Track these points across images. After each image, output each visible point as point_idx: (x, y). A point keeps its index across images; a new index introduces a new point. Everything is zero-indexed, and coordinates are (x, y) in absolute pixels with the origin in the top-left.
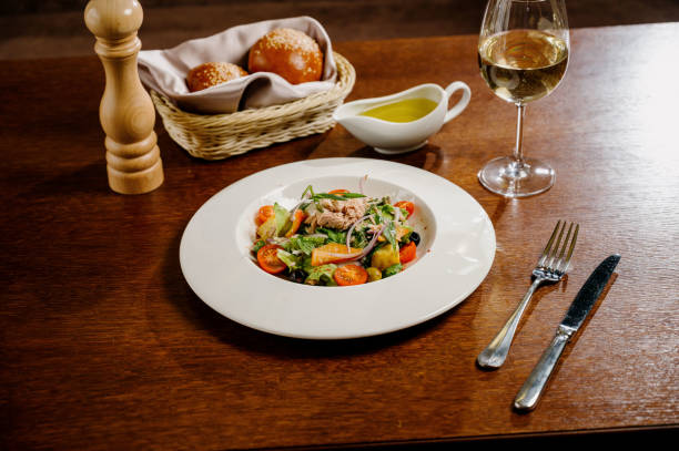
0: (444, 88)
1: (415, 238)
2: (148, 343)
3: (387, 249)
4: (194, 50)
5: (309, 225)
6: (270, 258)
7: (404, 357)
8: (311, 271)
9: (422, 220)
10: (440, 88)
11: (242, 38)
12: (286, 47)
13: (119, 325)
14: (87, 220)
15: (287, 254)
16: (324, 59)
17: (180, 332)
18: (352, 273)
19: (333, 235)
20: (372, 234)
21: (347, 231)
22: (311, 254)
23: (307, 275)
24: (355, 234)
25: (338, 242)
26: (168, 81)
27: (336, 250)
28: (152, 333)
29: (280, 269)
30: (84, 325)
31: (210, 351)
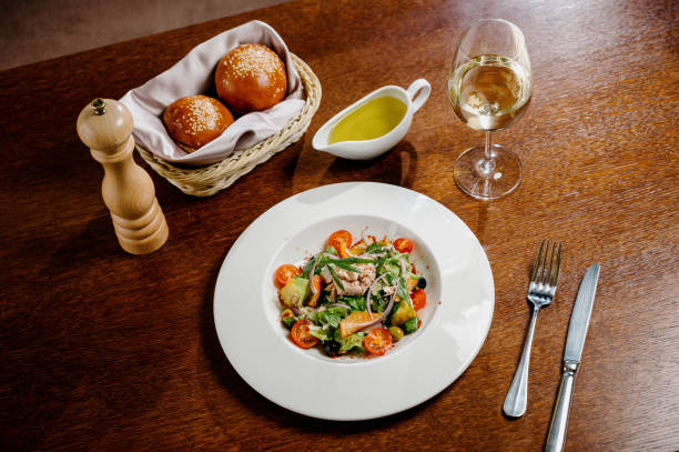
0: (406, 88)
1: (422, 283)
2: (217, 440)
3: (403, 306)
4: (162, 85)
5: (329, 293)
6: (303, 335)
7: (442, 416)
8: (342, 342)
9: (422, 257)
10: (403, 90)
11: (203, 59)
12: (253, 74)
13: (186, 422)
14: (115, 295)
15: (318, 328)
16: (286, 68)
17: (243, 422)
18: (378, 339)
19: (354, 303)
20: (389, 297)
21: (365, 295)
22: (339, 326)
23: (339, 345)
24: (373, 298)
25: (360, 309)
26: (154, 141)
27: (360, 318)
28: (218, 428)
29: (314, 344)
30: (154, 429)
31: (275, 439)
